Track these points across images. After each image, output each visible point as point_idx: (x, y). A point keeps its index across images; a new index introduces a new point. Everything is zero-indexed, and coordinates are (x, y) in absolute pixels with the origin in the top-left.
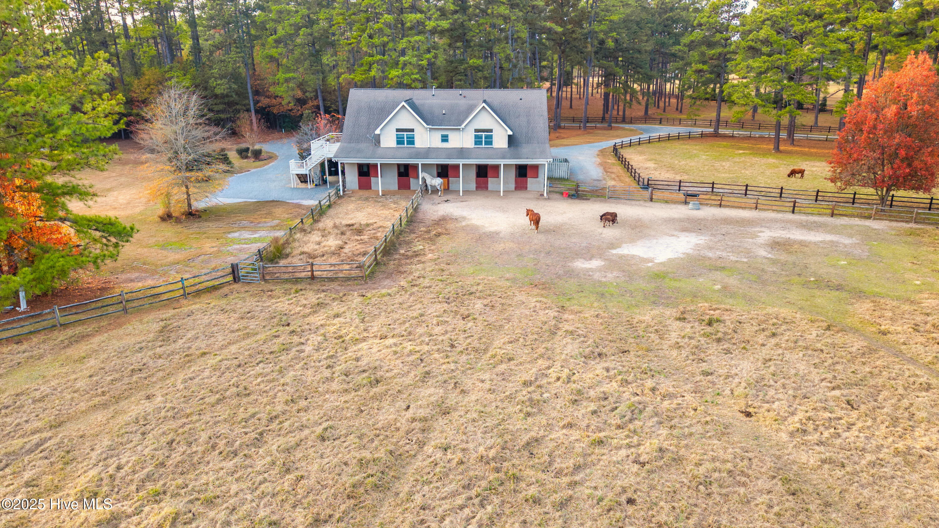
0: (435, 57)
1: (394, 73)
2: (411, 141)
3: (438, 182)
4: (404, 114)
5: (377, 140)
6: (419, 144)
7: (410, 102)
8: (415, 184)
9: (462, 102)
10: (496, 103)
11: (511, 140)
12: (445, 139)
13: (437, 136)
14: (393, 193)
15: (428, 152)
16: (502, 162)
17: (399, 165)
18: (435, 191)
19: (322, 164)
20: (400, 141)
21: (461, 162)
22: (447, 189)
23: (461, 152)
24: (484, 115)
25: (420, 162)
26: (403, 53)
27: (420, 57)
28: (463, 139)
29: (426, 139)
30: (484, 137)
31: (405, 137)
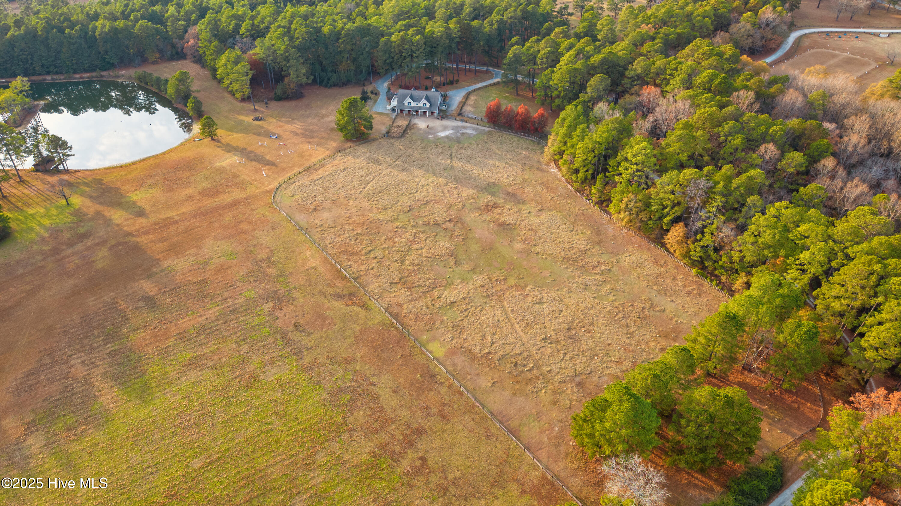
2: (411, 104)
3: (415, 113)
4: (409, 97)
5: (404, 104)
7: (410, 94)
8: (411, 114)
11: (430, 105)
12: (417, 104)
14: (407, 115)
15: (413, 107)
16: (427, 111)
17: (408, 111)
18: (415, 115)
21: (420, 110)
22: (417, 115)
23: (420, 108)
24: (425, 99)
25: (412, 110)
28: (420, 105)
29: (413, 104)
30: (425, 105)
31: (409, 104)
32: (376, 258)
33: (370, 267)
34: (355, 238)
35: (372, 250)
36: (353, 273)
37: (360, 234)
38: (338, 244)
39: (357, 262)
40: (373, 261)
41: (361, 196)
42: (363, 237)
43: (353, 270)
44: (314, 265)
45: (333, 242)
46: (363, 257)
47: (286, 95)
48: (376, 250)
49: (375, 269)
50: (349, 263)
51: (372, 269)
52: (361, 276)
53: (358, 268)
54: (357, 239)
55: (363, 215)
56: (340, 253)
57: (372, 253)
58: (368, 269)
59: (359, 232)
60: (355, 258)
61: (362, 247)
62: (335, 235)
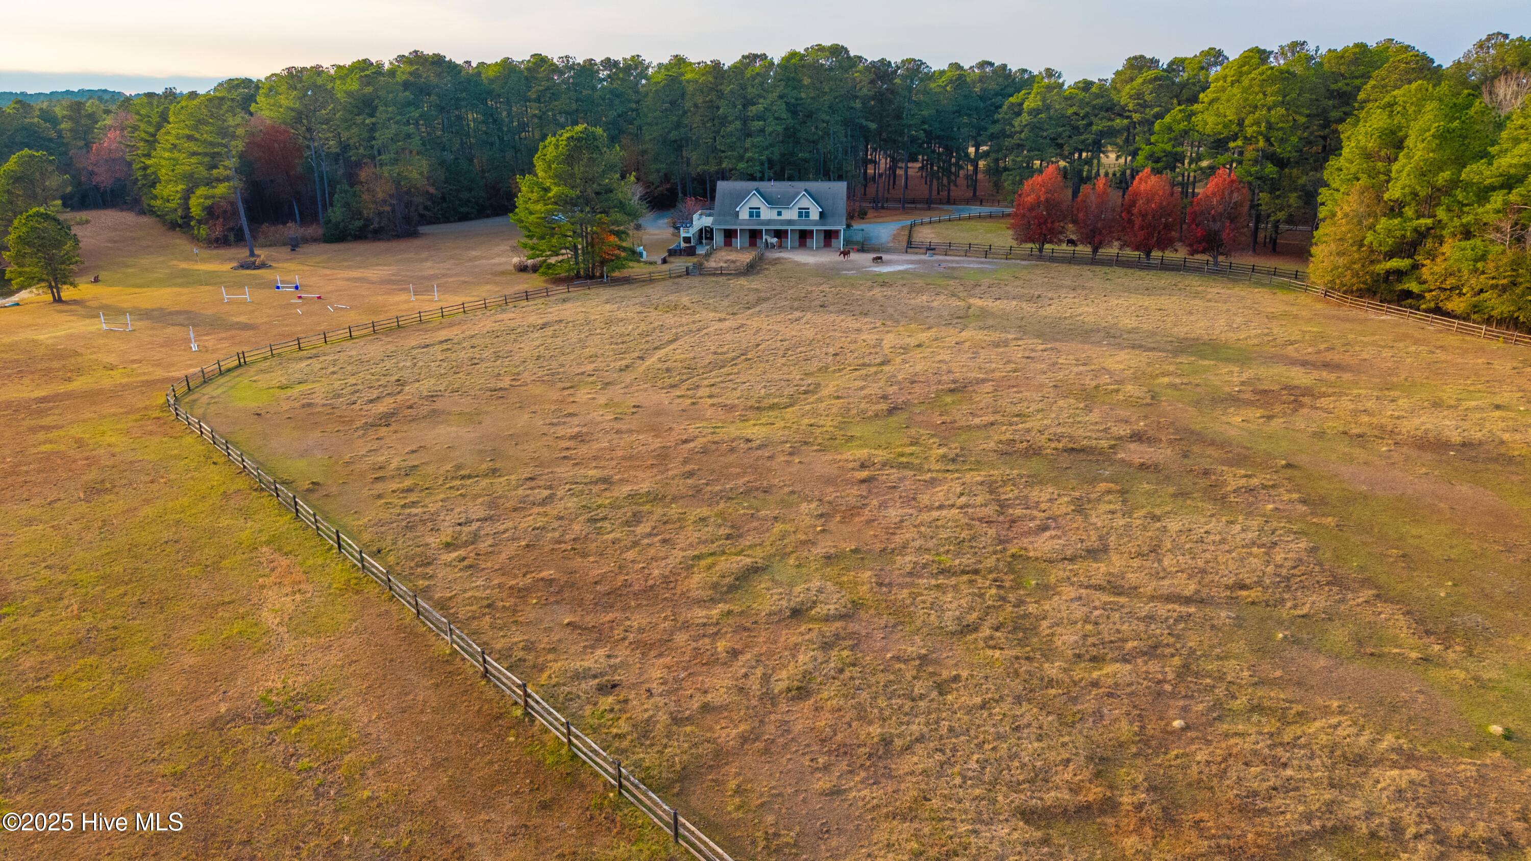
0: (772, 153)
1: (741, 165)
2: (758, 215)
3: (775, 240)
4: (754, 198)
5: (737, 214)
6: (763, 217)
7: (758, 190)
8: (760, 243)
9: (792, 190)
10: (813, 190)
11: (822, 215)
12: (779, 214)
13: (775, 212)
14: (746, 248)
15: (769, 222)
16: (815, 228)
17: (750, 231)
18: (773, 246)
19: (701, 230)
20: (751, 215)
21: (789, 228)
22: (780, 246)
23: (790, 222)
24: (804, 199)
25: (764, 228)
26: (746, 150)
27: (761, 154)
28: (791, 214)
29: (767, 214)
30: (804, 213)
31: (755, 213)
32: (797, 613)
33: (782, 680)
34: (628, 511)
35: (755, 570)
36: (644, 731)
37: (655, 498)
38: (510, 550)
39: (664, 645)
40: (790, 636)
41: (628, 377)
42: (674, 510)
43: (640, 708)
44: (298, 681)
45: (475, 538)
46: (699, 614)
47: (359, 223)
48: (786, 570)
49: (829, 693)
50: (597, 659)
51: (801, 692)
52: (721, 756)
53: (673, 689)
54: (637, 518)
55: (655, 430)
56: (522, 593)
57: (762, 584)
58: (769, 698)
59: (645, 487)
60: (638, 620)
61: (677, 556)
62: (492, 504)
